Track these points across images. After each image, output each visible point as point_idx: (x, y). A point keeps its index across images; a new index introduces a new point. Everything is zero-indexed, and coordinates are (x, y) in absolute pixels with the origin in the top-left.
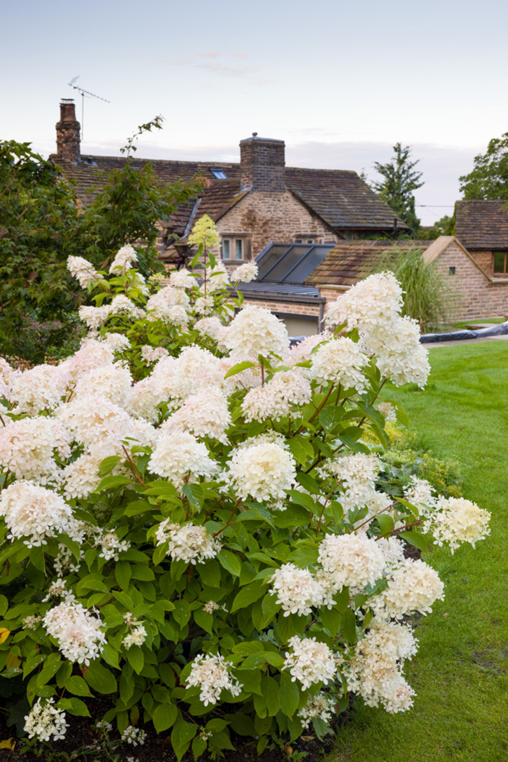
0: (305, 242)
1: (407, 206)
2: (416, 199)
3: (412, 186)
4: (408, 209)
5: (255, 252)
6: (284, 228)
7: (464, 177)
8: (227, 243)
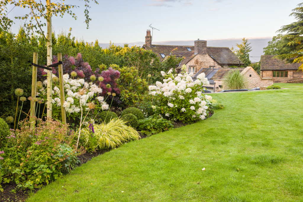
0: (212, 68)
1: (246, 57)
2: (249, 55)
3: (248, 51)
4: (247, 58)
5: (198, 71)
6: (206, 64)
7: (265, 48)
8: (190, 68)
